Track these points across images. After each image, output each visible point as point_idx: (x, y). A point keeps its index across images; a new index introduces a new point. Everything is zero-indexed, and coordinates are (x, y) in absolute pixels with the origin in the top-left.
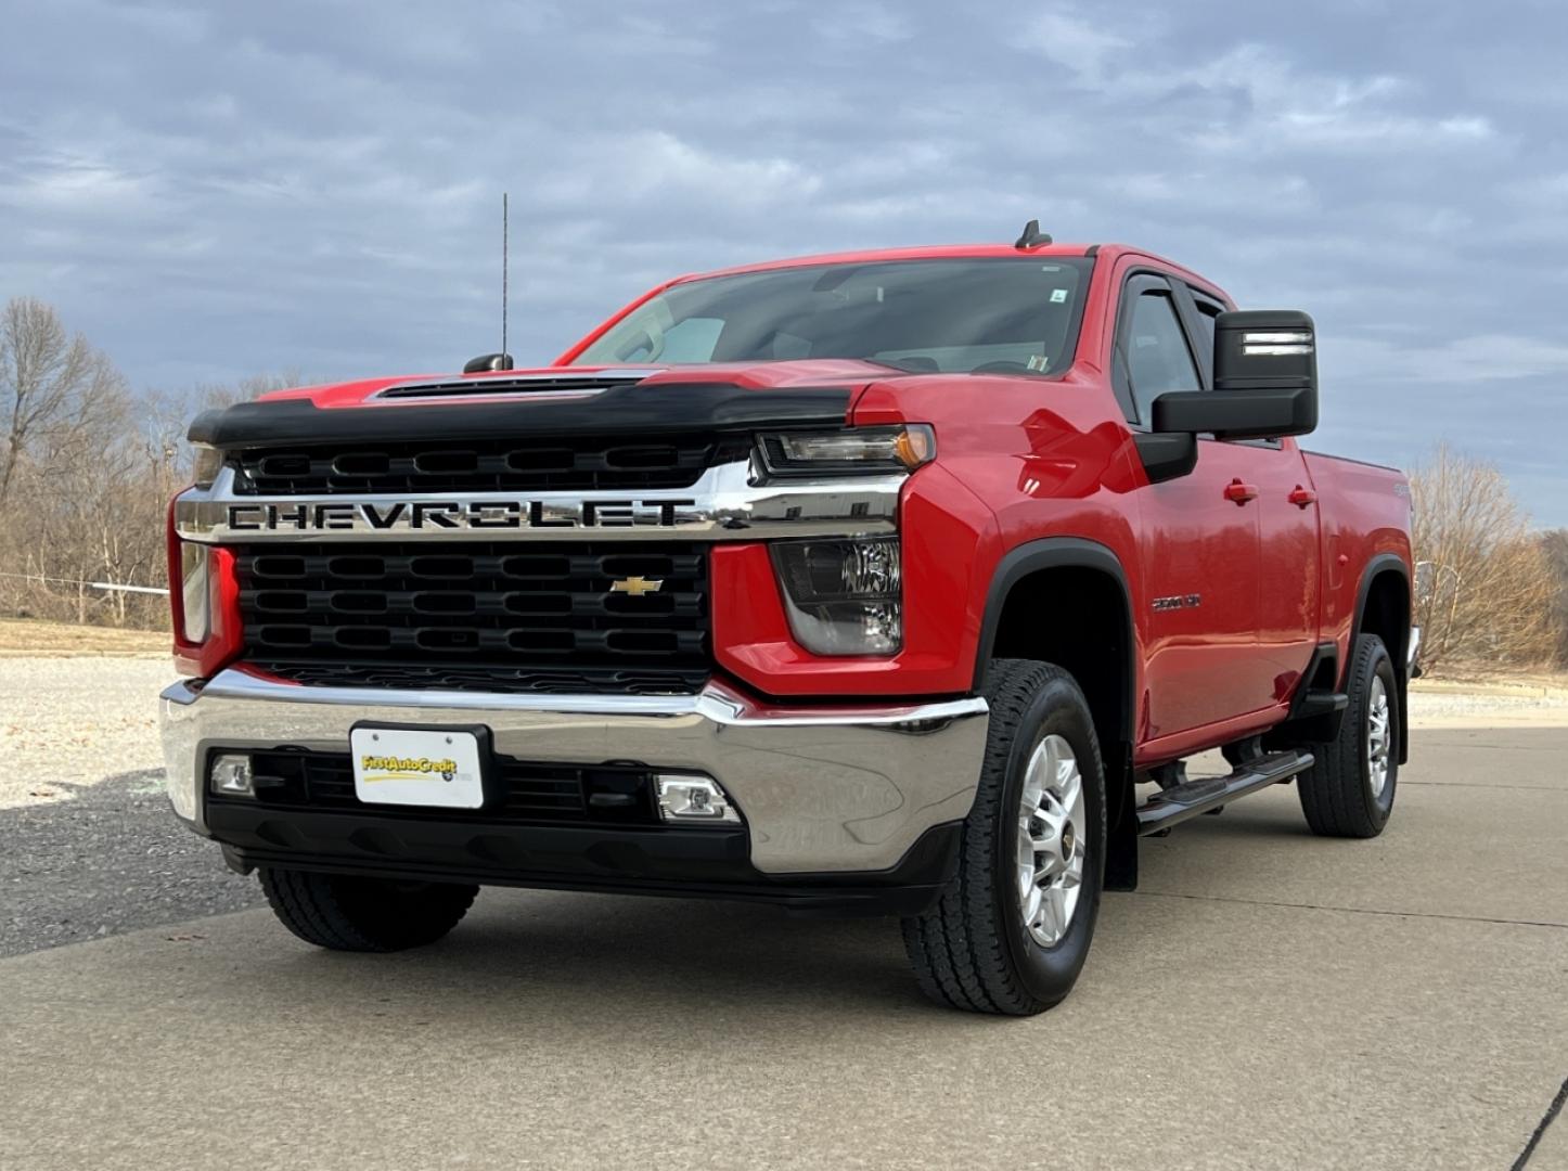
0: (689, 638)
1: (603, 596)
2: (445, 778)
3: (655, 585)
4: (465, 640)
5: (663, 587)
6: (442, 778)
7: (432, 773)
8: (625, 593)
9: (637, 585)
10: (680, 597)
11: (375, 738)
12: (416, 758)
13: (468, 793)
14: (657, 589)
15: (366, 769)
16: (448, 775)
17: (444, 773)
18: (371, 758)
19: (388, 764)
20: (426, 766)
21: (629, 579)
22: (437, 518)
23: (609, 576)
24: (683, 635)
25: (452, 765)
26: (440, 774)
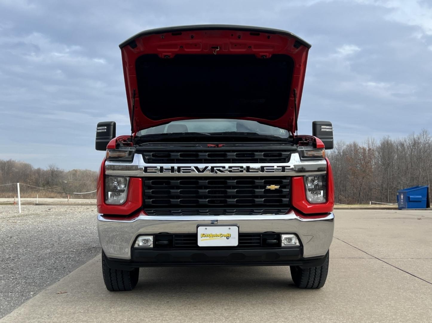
0: (285, 200)
1: (263, 190)
2: (227, 239)
3: (277, 187)
4: (219, 202)
5: (280, 188)
6: (226, 239)
7: (223, 237)
8: (270, 189)
9: (273, 187)
10: (284, 190)
11: (206, 229)
12: (219, 234)
13: (234, 242)
14: (278, 188)
15: (202, 237)
16: (228, 238)
17: (227, 237)
18: (204, 234)
19: (209, 235)
20: (222, 236)
21: (271, 185)
22: (219, 170)
23: (265, 185)
24: (284, 199)
25: (230, 235)
26: (226, 237)
